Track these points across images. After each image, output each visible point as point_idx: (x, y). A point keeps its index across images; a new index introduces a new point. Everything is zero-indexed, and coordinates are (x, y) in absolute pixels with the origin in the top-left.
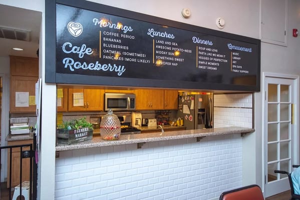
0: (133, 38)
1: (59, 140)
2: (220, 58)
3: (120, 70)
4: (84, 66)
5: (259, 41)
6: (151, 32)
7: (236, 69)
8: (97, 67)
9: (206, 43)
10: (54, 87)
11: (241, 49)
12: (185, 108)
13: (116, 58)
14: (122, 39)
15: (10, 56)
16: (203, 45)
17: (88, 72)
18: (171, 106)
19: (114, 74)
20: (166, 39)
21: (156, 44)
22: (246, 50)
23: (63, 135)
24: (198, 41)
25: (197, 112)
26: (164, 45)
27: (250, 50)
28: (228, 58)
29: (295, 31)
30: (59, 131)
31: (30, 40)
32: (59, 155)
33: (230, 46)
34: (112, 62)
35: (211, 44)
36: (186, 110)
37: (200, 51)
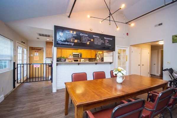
0: (76, 36)
1: (57, 61)
2: (102, 41)
3: (73, 44)
4: (63, 43)
5: (115, 37)
6: (81, 34)
7: (107, 44)
8: (67, 43)
9: (97, 37)
10: (56, 48)
11: (109, 39)
12: (98, 57)
13: (71, 41)
14: (73, 36)
15: (46, 42)
16: (96, 38)
17: (64, 44)
18: (93, 57)
19: (71, 45)
20: (85, 36)
21: (82, 39)
22: (110, 39)
23: (58, 60)
24: (95, 37)
25: (101, 59)
26: (85, 38)
27: (112, 39)
28: (104, 41)
29: (127, 33)
30: (57, 59)
31: (51, 37)
32: (57, 64)
33: (105, 38)
34: (70, 42)
35: (99, 37)
36: (98, 58)
37: (96, 39)
